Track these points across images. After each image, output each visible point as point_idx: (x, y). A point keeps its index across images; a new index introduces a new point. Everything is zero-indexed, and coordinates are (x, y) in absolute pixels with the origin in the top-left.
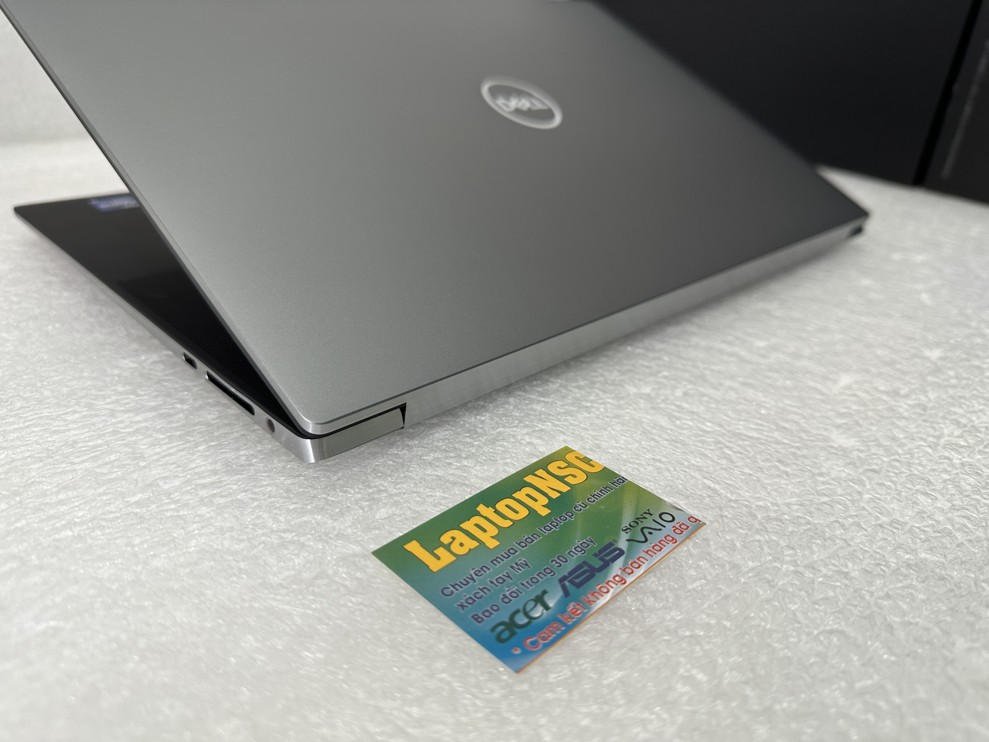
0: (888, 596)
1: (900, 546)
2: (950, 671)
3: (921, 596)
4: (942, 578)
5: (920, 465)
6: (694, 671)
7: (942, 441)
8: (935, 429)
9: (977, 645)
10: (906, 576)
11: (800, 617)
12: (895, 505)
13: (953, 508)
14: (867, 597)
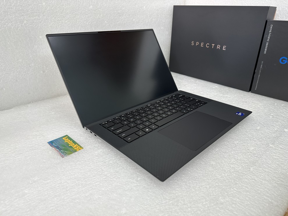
0: (212, 191)
1: (216, 183)
2: (217, 202)
3: (217, 191)
4: (221, 188)
5: (225, 167)
6: (182, 202)
7: (231, 162)
8: (230, 160)
9: (223, 198)
10: (215, 188)
11: (198, 194)
12: (218, 175)
13: (228, 176)
14: (209, 191)
